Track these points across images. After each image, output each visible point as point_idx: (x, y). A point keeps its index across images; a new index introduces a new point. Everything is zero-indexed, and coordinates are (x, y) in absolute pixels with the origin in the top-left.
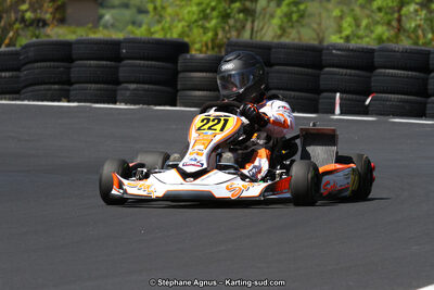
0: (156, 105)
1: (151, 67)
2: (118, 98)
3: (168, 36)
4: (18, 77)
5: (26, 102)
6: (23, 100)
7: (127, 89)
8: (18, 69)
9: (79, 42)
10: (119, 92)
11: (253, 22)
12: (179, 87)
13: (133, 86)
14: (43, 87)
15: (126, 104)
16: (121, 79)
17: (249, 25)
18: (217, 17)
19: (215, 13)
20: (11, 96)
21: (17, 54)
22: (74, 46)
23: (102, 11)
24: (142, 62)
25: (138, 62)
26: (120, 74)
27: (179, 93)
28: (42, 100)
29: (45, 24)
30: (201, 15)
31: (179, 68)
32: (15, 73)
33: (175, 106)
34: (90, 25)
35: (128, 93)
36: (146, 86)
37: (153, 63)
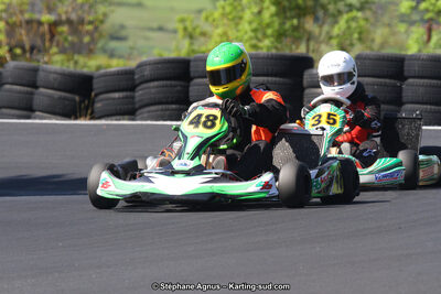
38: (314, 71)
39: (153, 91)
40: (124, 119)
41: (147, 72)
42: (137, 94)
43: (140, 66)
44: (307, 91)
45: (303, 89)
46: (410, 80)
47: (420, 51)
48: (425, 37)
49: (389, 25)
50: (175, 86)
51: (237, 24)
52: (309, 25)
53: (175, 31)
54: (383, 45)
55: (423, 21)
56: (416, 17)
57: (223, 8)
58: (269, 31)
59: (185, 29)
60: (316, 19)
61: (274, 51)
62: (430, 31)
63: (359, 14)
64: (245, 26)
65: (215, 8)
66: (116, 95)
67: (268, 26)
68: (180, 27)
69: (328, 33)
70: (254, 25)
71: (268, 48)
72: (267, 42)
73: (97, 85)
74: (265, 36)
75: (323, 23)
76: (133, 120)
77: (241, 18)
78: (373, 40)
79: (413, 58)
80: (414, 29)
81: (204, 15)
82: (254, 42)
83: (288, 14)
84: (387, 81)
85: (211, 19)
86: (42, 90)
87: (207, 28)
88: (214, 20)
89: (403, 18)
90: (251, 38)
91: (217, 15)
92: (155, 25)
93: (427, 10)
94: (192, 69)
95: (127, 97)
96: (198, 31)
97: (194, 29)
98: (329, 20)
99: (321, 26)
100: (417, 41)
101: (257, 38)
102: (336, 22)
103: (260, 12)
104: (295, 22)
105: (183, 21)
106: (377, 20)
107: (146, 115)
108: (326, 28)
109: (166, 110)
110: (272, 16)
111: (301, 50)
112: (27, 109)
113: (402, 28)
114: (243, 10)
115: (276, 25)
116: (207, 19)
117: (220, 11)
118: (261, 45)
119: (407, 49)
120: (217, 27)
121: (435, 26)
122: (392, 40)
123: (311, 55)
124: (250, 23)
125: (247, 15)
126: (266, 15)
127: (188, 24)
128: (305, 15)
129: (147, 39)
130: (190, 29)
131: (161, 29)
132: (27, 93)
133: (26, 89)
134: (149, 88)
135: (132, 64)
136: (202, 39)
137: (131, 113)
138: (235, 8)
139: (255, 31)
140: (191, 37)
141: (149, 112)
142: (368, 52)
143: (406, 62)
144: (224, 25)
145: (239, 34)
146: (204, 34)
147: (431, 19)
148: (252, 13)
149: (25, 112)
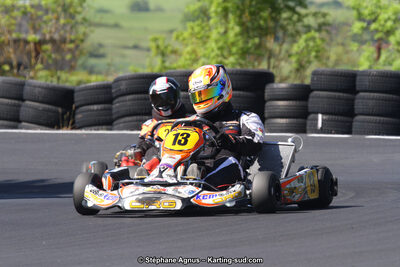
38: (275, 86)
39: (129, 103)
40: (102, 129)
41: (123, 86)
42: (114, 106)
43: (117, 81)
44: (268, 104)
45: (265, 102)
46: (361, 94)
47: (370, 67)
48: (375, 55)
49: (343, 44)
51: (205, 43)
52: (271, 44)
53: (148, 50)
54: (337, 62)
55: (372, 40)
56: (366, 37)
57: (192, 28)
58: (234, 50)
59: (158, 47)
60: (276, 39)
61: (238, 68)
62: (379, 50)
63: (317, 35)
64: (212, 45)
65: (185, 29)
66: (95, 107)
67: (233, 44)
68: (153, 45)
69: (287, 51)
70: (221, 44)
71: (233, 64)
72: (232, 59)
73: (78, 98)
74: (231, 54)
75: (283, 42)
76: (111, 130)
77: (208, 37)
78: (328, 58)
79: (364, 74)
80: (364, 47)
81: (174, 35)
82: (220, 59)
83: (251, 34)
84: (341, 94)
85: (181, 38)
86: (28, 102)
87: (177, 46)
88: (184, 39)
89: (355, 38)
90: (218, 56)
91: (186, 34)
92: (131, 44)
93: (377, 31)
95: (105, 109)
96: (170, 49)
97: (166, 47)
98: (288, 39)
99: (281, 45)
100: (368, 59)
101: (223, 56)
102: (295, 41)
103: (226, 32)
104: (257, 40)
105: (155, 40)
106: (331, 40)
107: (121, 125)
108: (285, 46)
109: (141, 121)
110: (236, 35)
111: (263, 66)
112: (15, 120)
113: (354, 46)
114: (210, 30)
115: (240, 44)
116: (177, 38)
117: (190, 31)
118: (226, 62)
119: (358, 66)
120: (187, 45)
121: (384, 45)
122: (345, 58)
123: (271, 70)
124: (217, 41)
125: (214, 35)
126: (231, 35)
127: (160, 43)
128: (266, 35)
129: (123, 56)
130: (162, 48)
131: (136, 47)
132: (14, 105)
133: (17, 102)
134: (125, 101)
135: (110, 79)
136: (173, 57)
137: (108, 123)
138: (203, 28)
139: (221, 48)
140: (163, 54)
141: (125, 122)
142: (323, 68)
143: (358, 78)
144: (193, 43)
145: (207, 52)
146: (174, 52)
147: (380, 39)
148: (219, 33)
149: (12, 123)
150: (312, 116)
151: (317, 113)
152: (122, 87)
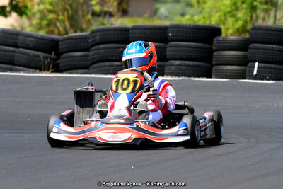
0: (195, 77)
1: (191, 47)
2: (166, 72)
3: (207, 23)
4: (87, 56)
5: (93, 76)
6: (91, 74)
7: (173, 65)
8: (87, 50)
9: (135, 28)
10: (166, 67)
11: (276, 11)
12: (214, 63)
13: (177, 62)
14: (107, 64)
15: (172, 76)
16: (168, 57)
17: (272, 14)
18: (246, 9)
19: (244, 6)
20: (82, 71)
21: (86, 38)
22: (131, 31)
23: (158, 5)
24: (185, 43)
25: (181, 43)
26: (167, 53)
27: (214, 68)
28: (106, 74)
29: (111, 15)
30: (234, 8)
31: (214, 48)
32: (85, 53)
33: (211, 77)
34: (146, 16)
35: (174, 67)
36: (188, 62)
37: (193, 44)
38: (221, 39)
39: (102, 51)
42: (90, 53)
43: (93, 32)
44: (215, 54)
45: (213, 51)
50: (118, 48)
73: (61, 46)
86: (21, 50)
94: (131, 36)
95: (82, 56)
107: (96, 69)
109: (111, 66)
112: (10, 63)
132: (11, 51)
133: (13, 49)
134: (99, 49)
135: (87, 33)
137: (86, 68)
141: (98, 67)
149: (9, 66)
150: (250, 64)
151: (255, 62)
152: (97, 38)
